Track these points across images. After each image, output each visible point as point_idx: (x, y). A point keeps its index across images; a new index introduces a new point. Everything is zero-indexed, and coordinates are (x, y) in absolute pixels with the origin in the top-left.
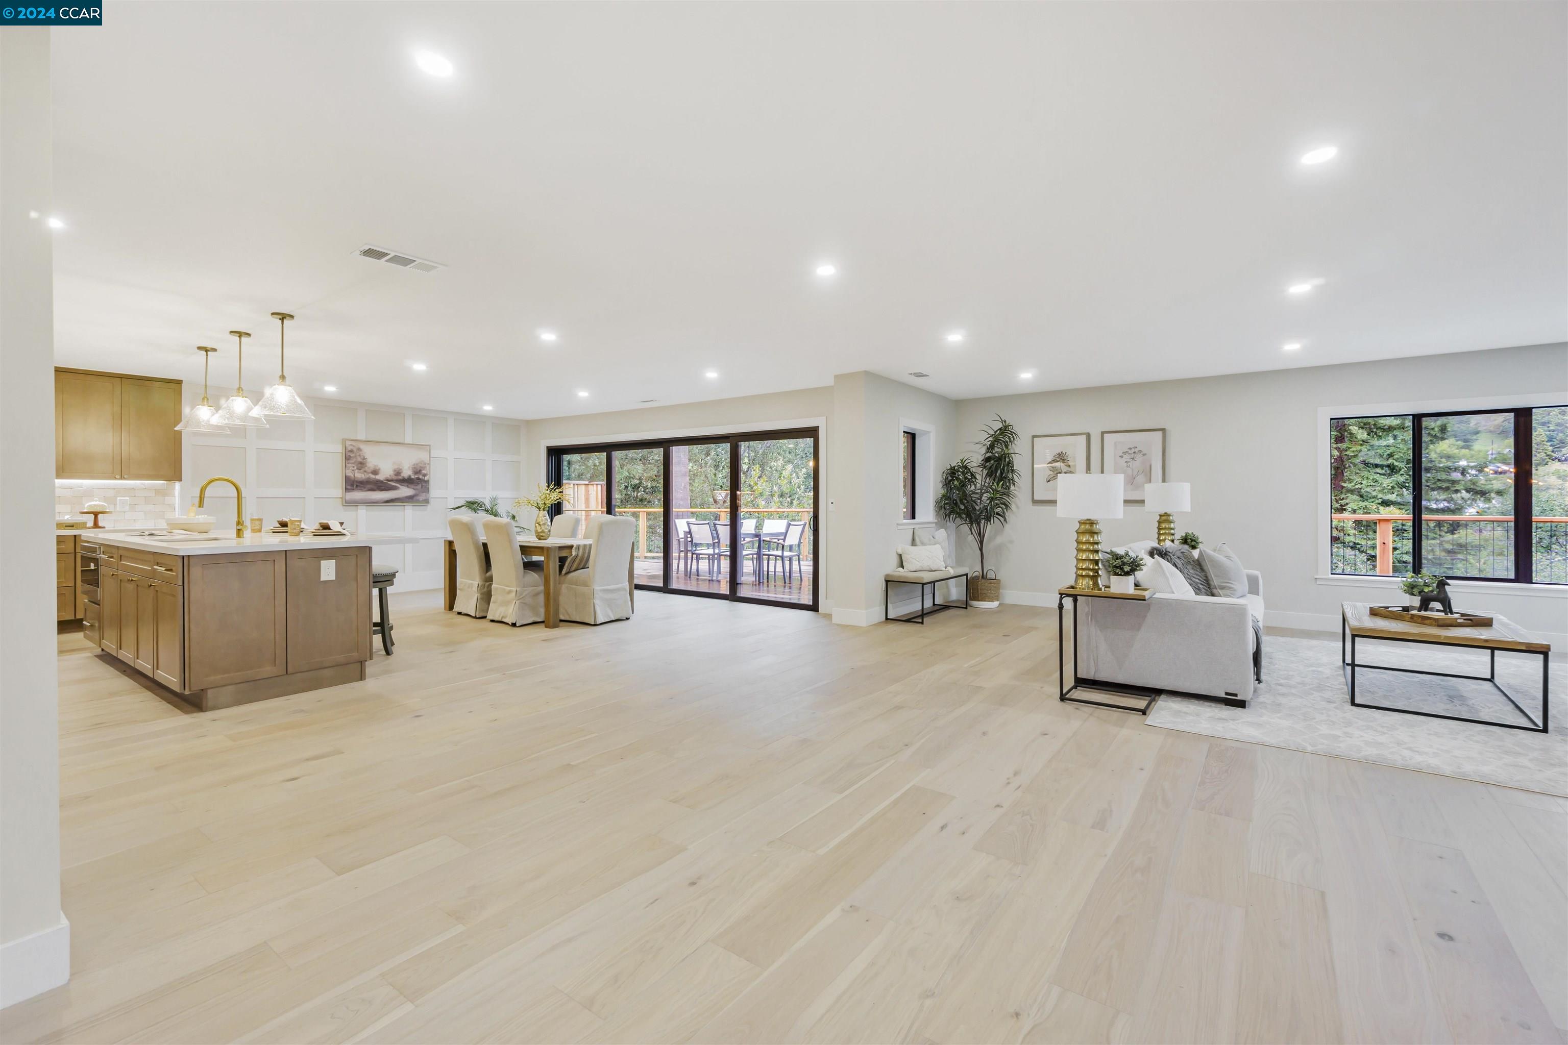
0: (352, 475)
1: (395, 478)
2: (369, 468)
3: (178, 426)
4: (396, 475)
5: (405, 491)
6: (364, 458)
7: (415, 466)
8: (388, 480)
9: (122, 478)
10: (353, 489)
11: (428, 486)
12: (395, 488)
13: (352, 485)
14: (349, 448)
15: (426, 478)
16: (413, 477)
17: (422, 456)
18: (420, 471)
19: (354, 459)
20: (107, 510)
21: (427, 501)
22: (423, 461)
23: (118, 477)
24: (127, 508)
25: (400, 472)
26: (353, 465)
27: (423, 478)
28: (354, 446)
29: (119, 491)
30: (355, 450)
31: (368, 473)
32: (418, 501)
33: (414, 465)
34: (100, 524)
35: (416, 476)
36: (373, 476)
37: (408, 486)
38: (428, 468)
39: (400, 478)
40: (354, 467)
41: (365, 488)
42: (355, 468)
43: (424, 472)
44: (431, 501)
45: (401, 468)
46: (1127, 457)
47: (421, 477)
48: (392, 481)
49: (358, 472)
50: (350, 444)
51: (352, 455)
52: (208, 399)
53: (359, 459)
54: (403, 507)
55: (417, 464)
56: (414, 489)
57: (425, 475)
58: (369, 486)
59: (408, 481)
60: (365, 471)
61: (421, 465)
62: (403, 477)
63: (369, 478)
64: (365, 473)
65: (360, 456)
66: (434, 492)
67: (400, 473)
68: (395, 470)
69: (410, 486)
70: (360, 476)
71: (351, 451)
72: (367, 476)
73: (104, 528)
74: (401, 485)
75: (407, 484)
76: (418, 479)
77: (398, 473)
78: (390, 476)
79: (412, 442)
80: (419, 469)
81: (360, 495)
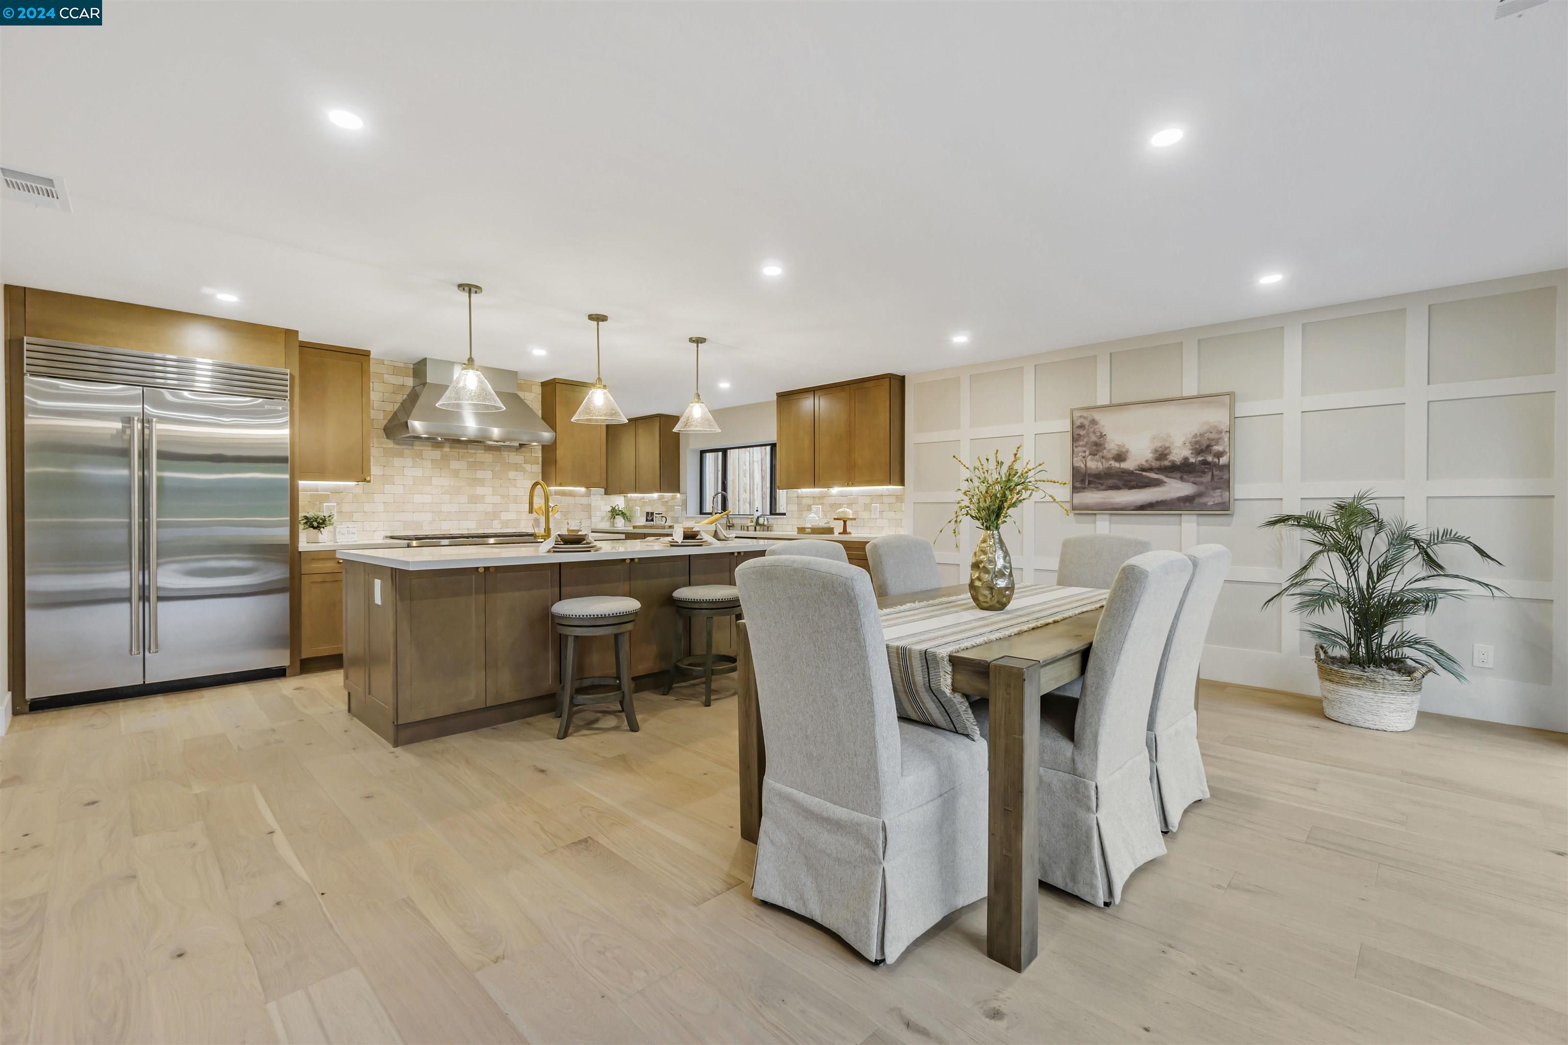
0: (1083, 466)
1: (1156, 464)
2: (1109, 451)
4: (1157, 459)
5: (1176, 488)
6: (1102, 436)
7: (1198, 439)
8: (1144, 470)
10: (1084, 488)
11: (1226, 477)
12: (1157, 483)
13: (1083, 481)
14: (1078, 423)
15: (1223, 460)
16: (1192, 460)
17: (1217, 417)
18: (1209, 447)
19: (1086, 439)
21: (1224, 508)
22: (1215, 427)
25: (1166, 452)
26: (1084, 449)
27: (1216, 460)
28: (1085, 418)
30: (1086, 423)
31: (1108, 460)
32: (1204, 507)
33: (1197, 436)
34: (848, 530)
35: (1200, 458)
36: (1117, 465)
37: (1182, 479)
38: (1226, 439)
39: (1166, 463)
40: (1085, 452)
41: (1102, 484)
42: (1087, 453)
43: (1216, 448)
44: (1237, 507)
45: (1167, 445)
47: (1210, 459)
48: (1150, 469)
49: (1092, 460)
50: (1080, 415)
51: (1082, 432)
53: (1093, 438)
54: (1177, 519)
55: (1203, 435)
56: (1194, 483)
57: (1219, 455)
58: (1111, 482)
59: (1182, 469)
60: (1103, 457)
61: (1213, 436)
62: (1173, 462)
63: (1109, 468)
64: (1104, 460)
65: (1094, 432)
66: (1240, 489)
67: (1166, 455)
68: (1156, 451)
69: (1186, 476)
70: (1094, 465)
71: (1082, 426)
72: (1106, 465)
74: (1167, 477)
75: (1179, 475)
76: (1205, 463)
77: (1162, 455)
78: (1147, 461)
79: (1195, 393)
80: (1205, 443)
81: (1092, 497)
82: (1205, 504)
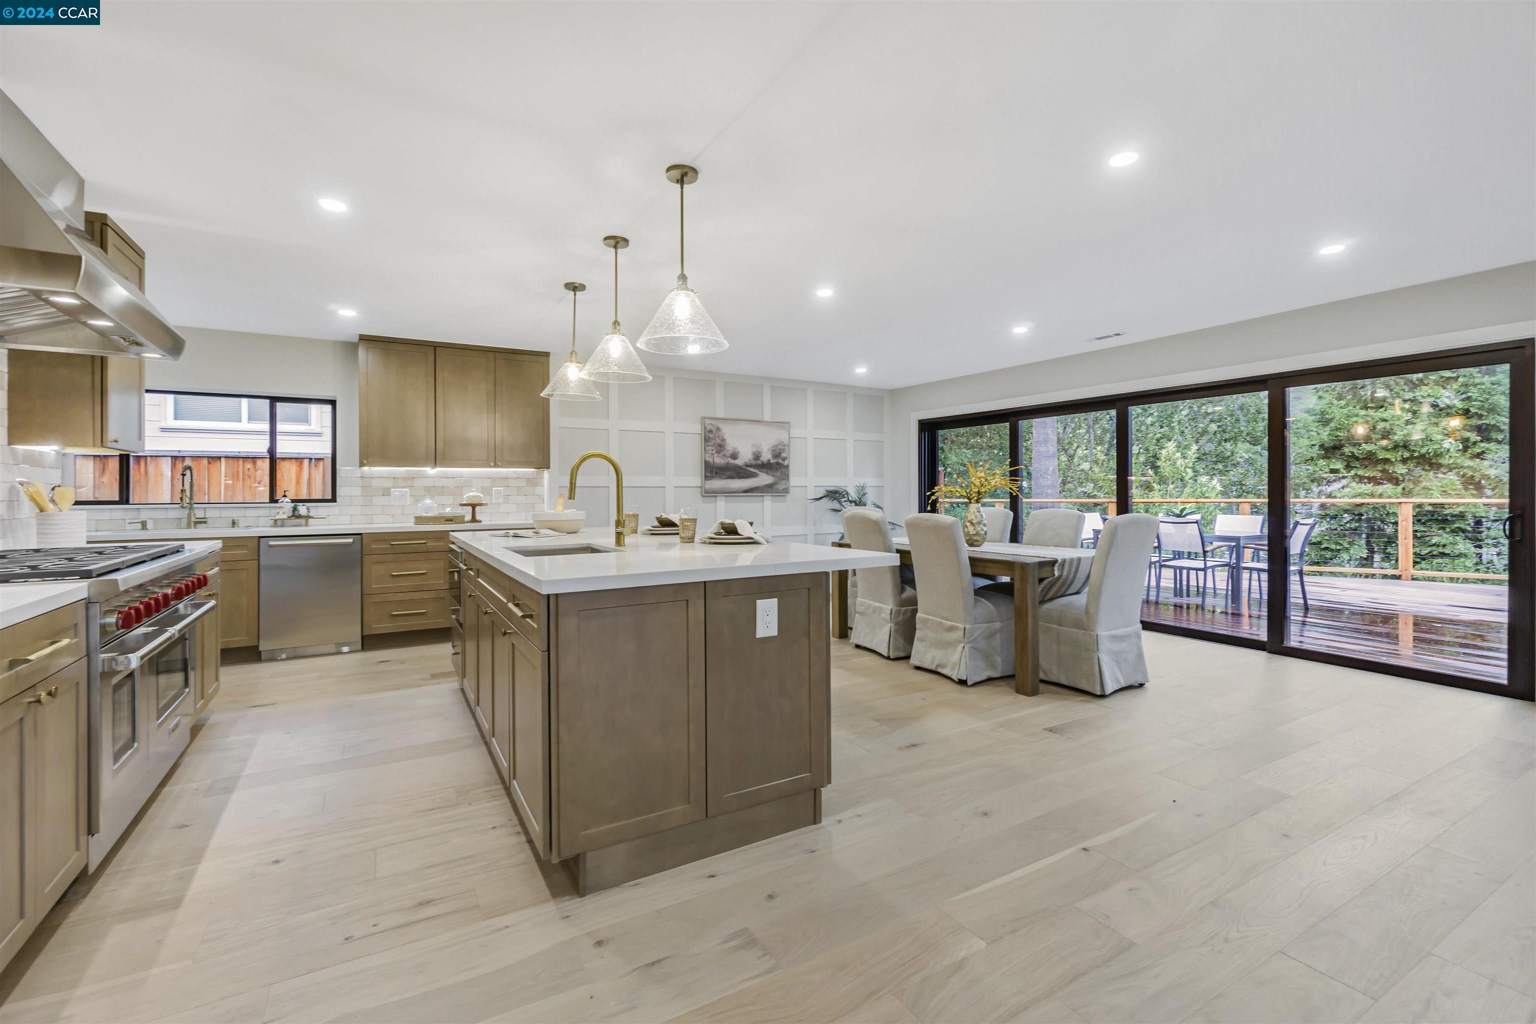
0: (712, 461)
1: (754, 462)
2: (728, 451)
3: (546, 390)
4: (755, 459)
5: (764, 479)
6: (723, 440)
7: (775, 448)
8: (747, 466)
9: (496, 466)
10: (712, 477)
11: (787, 473)
12: (754, 475)
13: (711, 472)
14: (709, 428)
15: (786, 463)
16: (772, 461)
17: (781, 436)
18: (780, 454)
19: (714, 441)
20: (484, 502)
21: (786, 491)
22: (782, 442)
23: (492, 464)
24: (501, 500)
25: (759, 455)
26: (712, 448)
27: (783, 462)
28: (713, 425)
29: (495, 480)
30: (714, 429)
31: (727, 457)
32: (778, 491)
33: (773, 446)
34: (478, 518)
35: (776, 461)
36: (732, 461)
37: (767, 473)
38: (787, 450)
39: (759, 462)
40: (713, 450)
41: (724, 475)
42: (714, 452)
43: (783, 455)
44: (791, 490)
45: (760, 450)
47: (780, 461)
48: (751, 466)
49: (717, 457)
50: (709, 422)
51: (711, 436)
52: (576, 354)
53: (718, 441)
54: (761, 498)
55: (777, 446)
56: (773, 476)
57: (784, 459)
58: (729, 473)
59: (766, 467)
60: (724, 455)
61: (782, 447)
62: (762, 461)
63: (728, 463)
64: (724, 458)
65: (718, 436)
66: (794, 480)
67: (759, 457)
68: (754, 454)
69: (769, 472)
70: (719, 460)
71: (711, 431)
72: (726, 461)
73: (480, 522)
74: (760, 471)
75: (766, 470)
76: (778, 463)
77: (757, 456)
78: (749, 460)
79: (770, 419)
80: (778, 451)
81: (717, 484)
82: (778, 489)
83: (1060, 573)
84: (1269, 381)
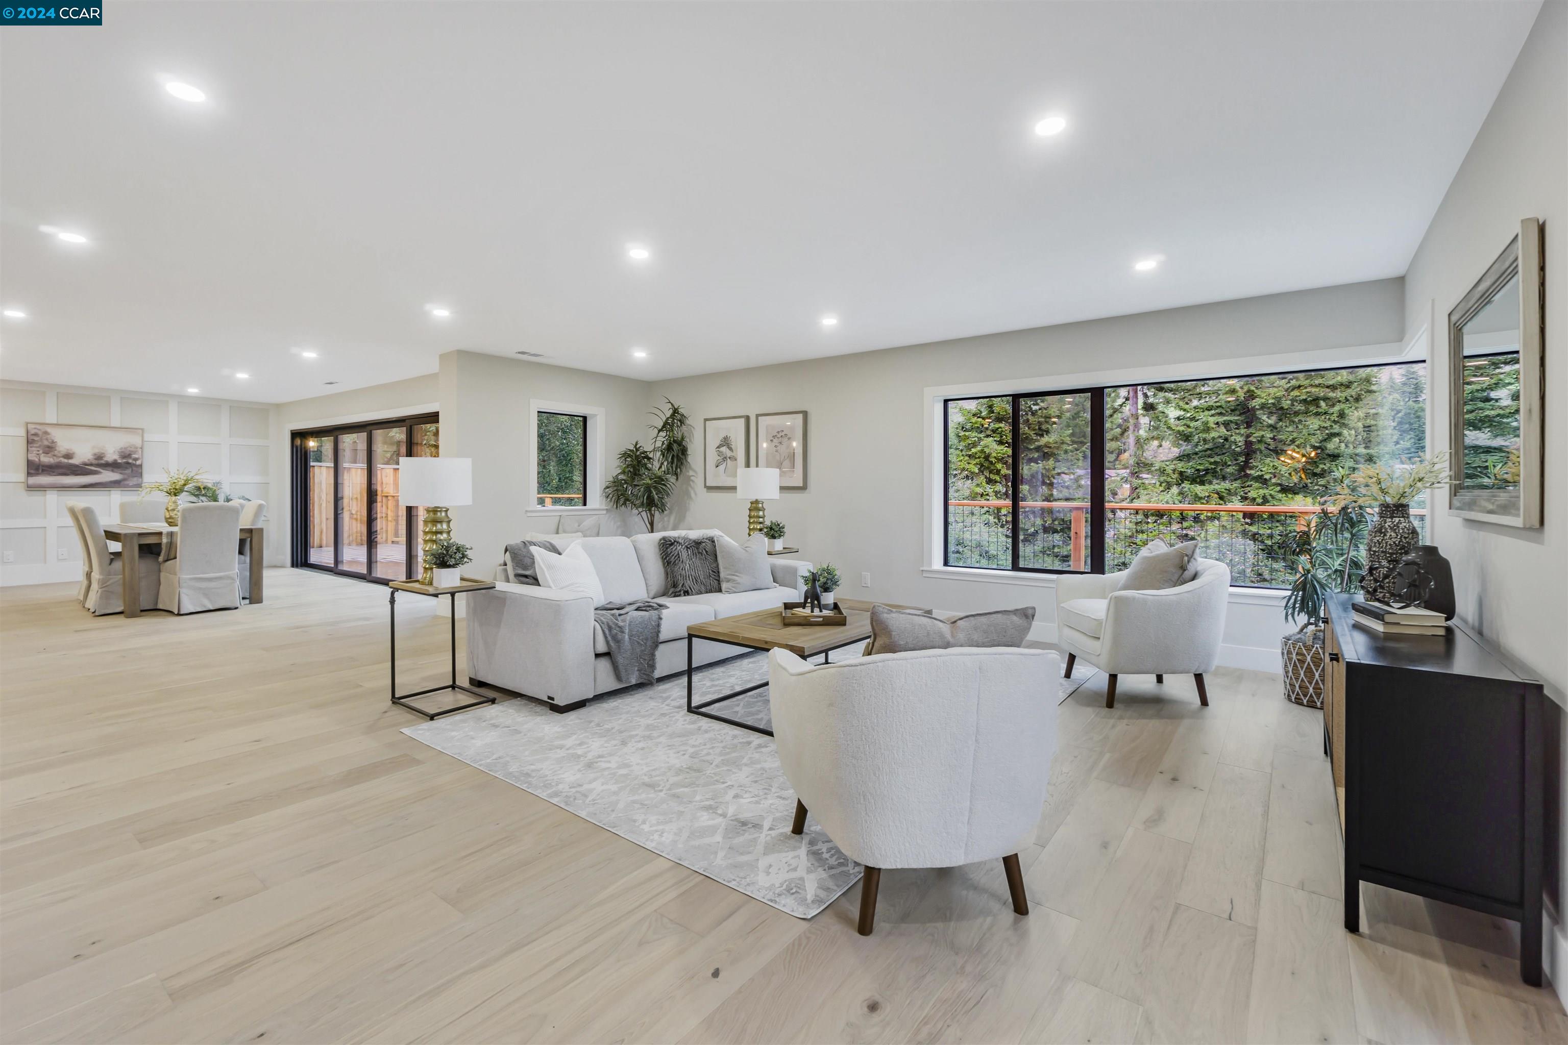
0: (36, 460)
1: (95, 462)
2: (59, 452)
4: (96, 459)
5: (109, 476)
6: (53, 442)
7: (123, 450)
8: (86, 465)
10: (38, 474)
11: (140, 471)
13: (36, 469)
14: (33, 432)
15: (138, 463)
16: (119, 461)
17: (132, 440)
18: (130, 455)
19: (39, 443)
21: (139, 486)
22: (133, 445)
25: (102, 455)
26: (37, 449)
27: (134, 462)
28: (39, 429)
30: (39, 433)
31: (58, 457)
32: (127, 486)
33: (121, 448)
35: (125, 461)
36: (65, 460)
37: (113, 471)
38: (140, 452)
39: (102, 462)
40: (38, 451)
41: (54, 472)
42: (40, 452)
43: (134, 456)
44: (144, 485)
45: (103, 452)
46: (775, 440)
47: (130, 461)
48: (91, 465)
49: (44, 456)
50: (33, 427)
51: (35, 438)
53: (45, 443)
54: (107, 492)
55: (125, 448)
56: (121, 473)
57: (136, 459)
58: (61, 471)
59: (113, 466)
61: (132, 449)
62: (107, 461)
63: (60, 462)
64: (55, 457)
65: (47, 439)
66: (148, 477)
67: (102, 457)
68: (95, 454)
69: (115, 470)
70: (46, 459)
71: (35, 435)
72: (57, 460)
74: (103, 469)
75: (111, 469)
76: (128, 463)
77: (99, 457)
78: (89, 460)
79: (118, 425)
80: (128, 453)
81: (45, 480)
82: (128, 485)
83: (170, 541)
84: (407, 421)
